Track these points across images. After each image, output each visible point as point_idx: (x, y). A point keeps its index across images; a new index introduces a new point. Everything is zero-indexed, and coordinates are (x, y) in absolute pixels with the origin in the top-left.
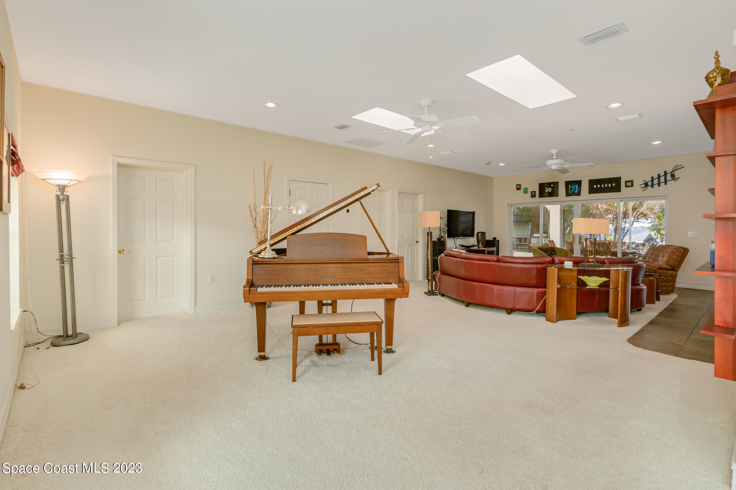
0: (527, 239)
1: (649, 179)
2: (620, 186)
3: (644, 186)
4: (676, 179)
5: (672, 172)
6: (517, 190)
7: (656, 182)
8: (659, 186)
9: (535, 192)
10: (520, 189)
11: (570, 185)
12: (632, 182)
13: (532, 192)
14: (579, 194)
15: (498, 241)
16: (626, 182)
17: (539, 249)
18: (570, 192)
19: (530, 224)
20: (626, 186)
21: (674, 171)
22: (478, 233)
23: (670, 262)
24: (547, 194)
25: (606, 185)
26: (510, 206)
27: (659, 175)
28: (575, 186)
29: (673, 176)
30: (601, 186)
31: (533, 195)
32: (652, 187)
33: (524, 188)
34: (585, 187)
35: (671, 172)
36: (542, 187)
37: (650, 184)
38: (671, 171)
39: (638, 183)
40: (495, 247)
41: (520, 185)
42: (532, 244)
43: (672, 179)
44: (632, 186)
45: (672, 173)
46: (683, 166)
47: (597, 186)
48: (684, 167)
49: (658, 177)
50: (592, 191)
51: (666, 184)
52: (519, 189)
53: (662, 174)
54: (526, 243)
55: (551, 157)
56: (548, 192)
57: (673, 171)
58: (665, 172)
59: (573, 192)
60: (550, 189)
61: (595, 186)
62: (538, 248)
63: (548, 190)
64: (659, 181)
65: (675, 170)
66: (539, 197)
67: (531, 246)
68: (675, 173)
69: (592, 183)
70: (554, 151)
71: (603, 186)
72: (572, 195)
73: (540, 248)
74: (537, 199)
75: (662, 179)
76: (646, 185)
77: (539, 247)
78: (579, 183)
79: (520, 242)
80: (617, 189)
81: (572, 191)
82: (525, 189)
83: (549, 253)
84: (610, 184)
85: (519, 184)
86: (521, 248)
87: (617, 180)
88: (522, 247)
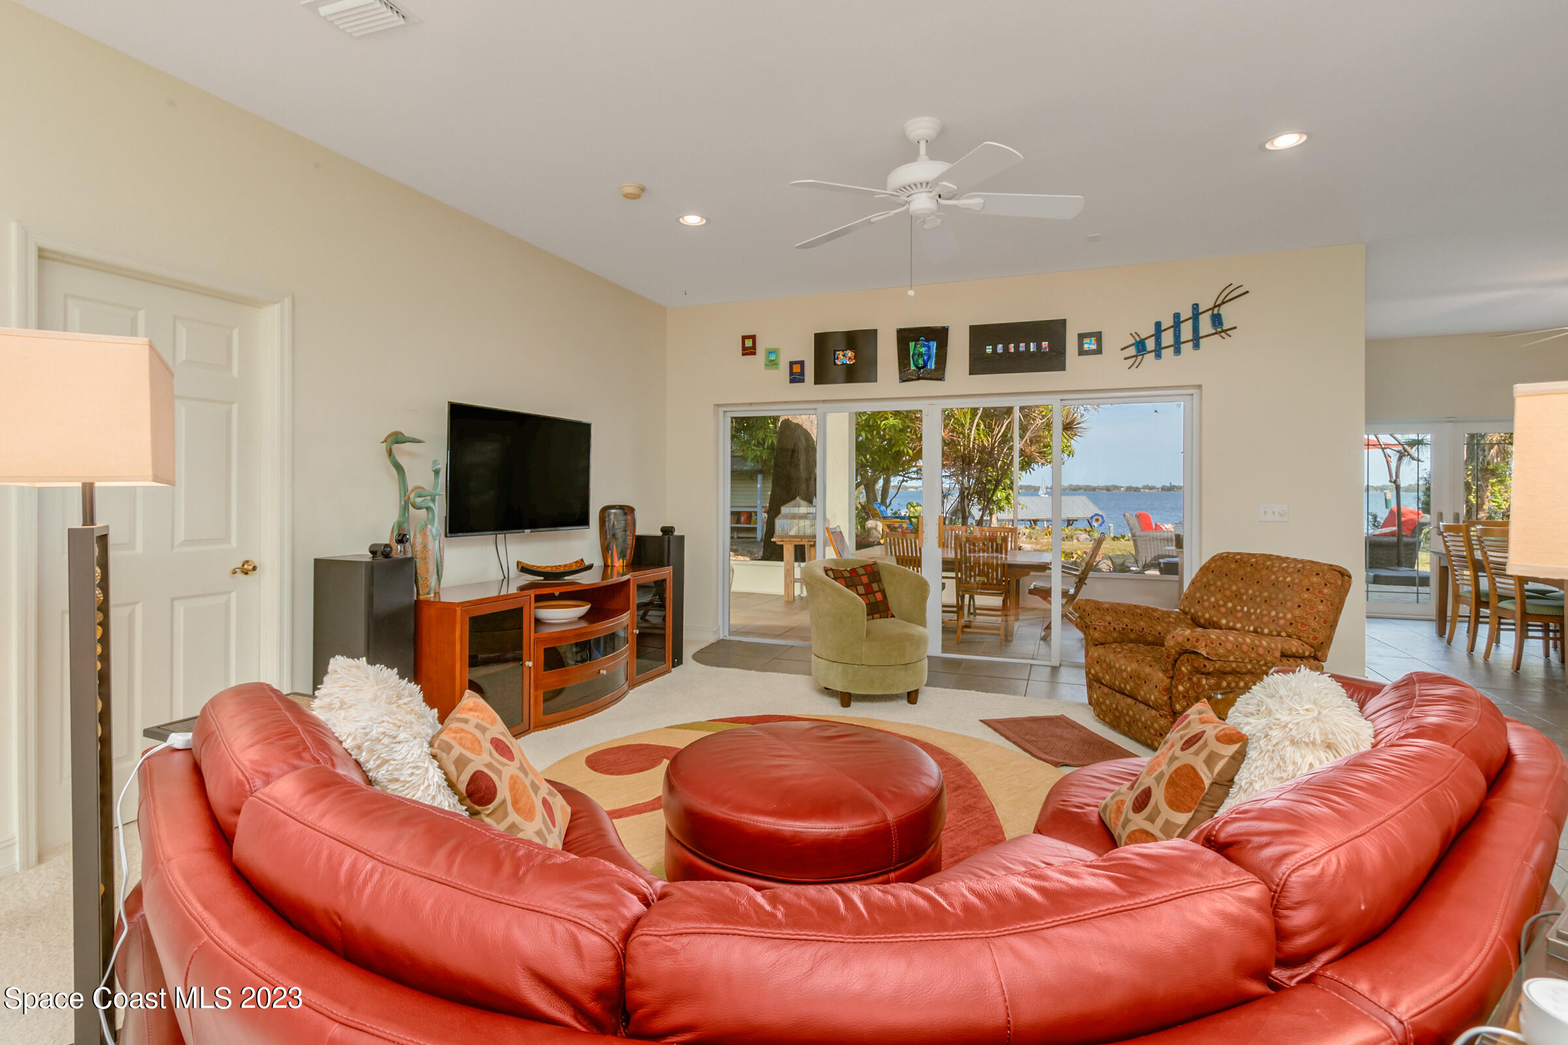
0: (753, 514)
1: (1148, 330)
2: (1065, 350)
3: (1132, 351)
4: (1223, 331)
5: (1215, 306)
6: (743, 354)
7: (1168, 338)
8: (1178, 351)
9: (802, 363)
10: (754, 354)
11: (914, 343)
12: (1098, 336)
13: (792, 364)
14: (938, 374)
15: (682, 538)
16: (1082, 337)
17: (830, 573)
18: (913, 367)
19: (760, 477)
20: (1082, 352)
21: (1219, 306)
22: (605, 510)
23: (1310, 626)
24: (842, 374)
25: (1021, 345)
26: (721, 414)
27: (1177, 316)
28: (929, 347)
29: (1217, 320)
30: (1006, 348)
31: (796, 377)
32: (1158, 356)
33: (766, 349)
34: (959, 348)
35: (1212, 309)
36: (823, 343)
37: (1150, 344)
38: (1212, 306)
39: (1116, 339)
40: (669, 565)
41: (753, 338)
42: (778, 537)
43: (1214, 331)
44: (1099, 351)
45: (1216, 311)
46: (1245, 291)
47: (994, 349)
48: (1247, 292)
49: (1174, 322)
50: (980, 364)
51: (1196, 346)
52: (749, 352)
53: (1186, 313)
54: (750, 524)
55: (909, 153)
56: (843, 364)
57: (1217, 304)
58: (1195, 307)
59: (923, 368)
60: (850, 354)
61: (989, 349)
62: (826, 570)
63: (845, 358)
64: (1177, 336)
65: (1223, 303)
66: (815, 384)
67: (775, 542)
68: (1224, 311)
69: (980, 335)
70: (921, 127)
71: (1012, 350)
72: (919, 378)
73: (831, 569)
74: (809, 389)
75: (1186, 331)
76: (1140, 346)
77: (829, 566)
78: (939, 335)
79: (738, 522)
80: (1054, 360)
81: (921, 362)
82: (770, 352)
83: (861, 589)
84: (1034, 342)
85: (752, 334)
86: (739, 538)
87: (1053, 331)
88: (741, 535)
